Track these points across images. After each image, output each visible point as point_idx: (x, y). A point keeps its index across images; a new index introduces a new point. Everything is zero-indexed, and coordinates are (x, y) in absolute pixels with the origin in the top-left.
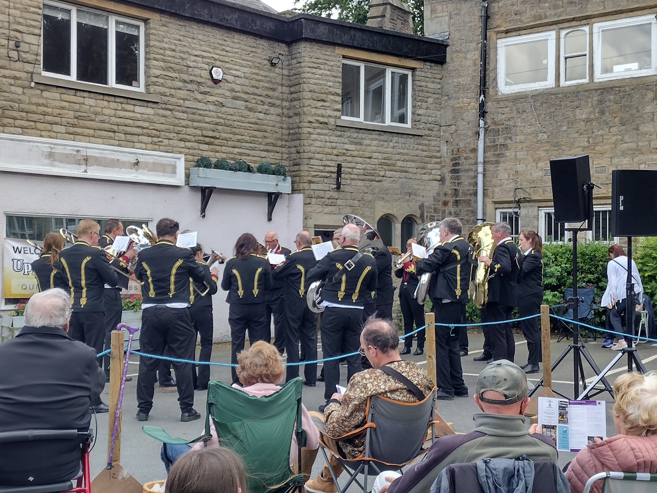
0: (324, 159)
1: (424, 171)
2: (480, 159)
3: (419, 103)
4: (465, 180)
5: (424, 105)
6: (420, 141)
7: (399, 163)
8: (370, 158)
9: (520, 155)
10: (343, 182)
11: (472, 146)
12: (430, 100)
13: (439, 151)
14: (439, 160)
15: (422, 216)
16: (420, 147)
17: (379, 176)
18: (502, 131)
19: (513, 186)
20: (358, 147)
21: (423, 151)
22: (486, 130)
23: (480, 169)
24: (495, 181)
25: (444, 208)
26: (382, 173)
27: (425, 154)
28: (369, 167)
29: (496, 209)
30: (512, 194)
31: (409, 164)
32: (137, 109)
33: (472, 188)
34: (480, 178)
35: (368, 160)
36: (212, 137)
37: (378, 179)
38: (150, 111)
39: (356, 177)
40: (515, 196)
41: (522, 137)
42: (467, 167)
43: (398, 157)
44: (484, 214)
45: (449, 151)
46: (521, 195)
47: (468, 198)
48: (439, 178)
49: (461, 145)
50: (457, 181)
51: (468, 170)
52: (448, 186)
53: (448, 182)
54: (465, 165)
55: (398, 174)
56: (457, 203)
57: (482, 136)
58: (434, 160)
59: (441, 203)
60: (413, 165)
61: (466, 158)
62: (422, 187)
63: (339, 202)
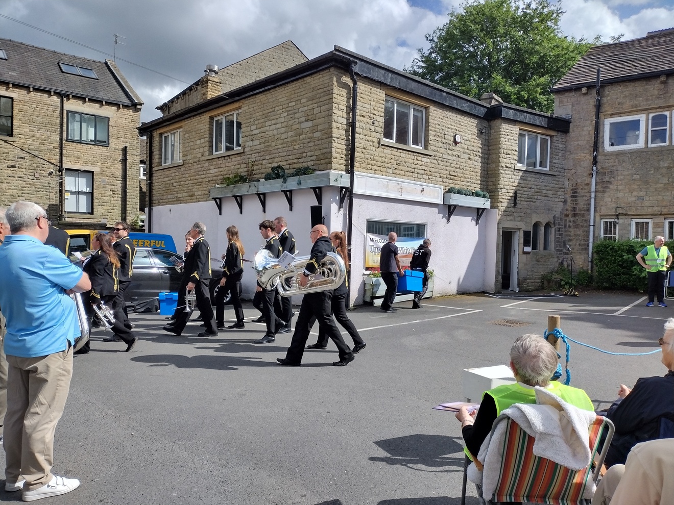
0: (508, 188)
1: (556, 196)
2: (593, 189)
3: (555, 156)
4: (581, 203)
5: (557, 157)
6: (555, 178)
7: (544, 192)
8: (530, 188)
9: (620, 187)
10: (517, 202)
11: (587, 182)
12: (560, 154)
13: (564, 185)
14: (563, 190)
15: (554, 223)
16: (555, 182)
17: (534, 199)
18: (608, 173)
19: (614, 205)
20: (525, 182)
21: (556, 184)
22: (597, 173)
23: (593, 195)
24: (602, 203)
25: (565, 218)
26: (536, 197)
27: (557, 186)
28: (530, 193)
29: (601, 219)
30: (614, 210)
31: (549, 192)
32: (423, 159)
33: (586, 206)
34: (593, 201)
36: (454, 176)
37: (534, 200)
38: (428, 160)
39: (523, 199)
40: (616, 212)
41: (622, 177)
42: (582, 194)
43: (544, 188)
44: (594, 222)
45: (570, 184)
46: (620, 211)
47: (583, 212)
48: (563, 200)
49: (579, 181)
50: (575, 203)
51: (583, 196)
52: (569, 205)
53: (569, 203)
55: (543, 198)
56: (575, 215)
57: (594, 176)
58: (561, 190)
59: (563, 215)
61: (582, 189)
62: (555, 206)
63: (515, 214)
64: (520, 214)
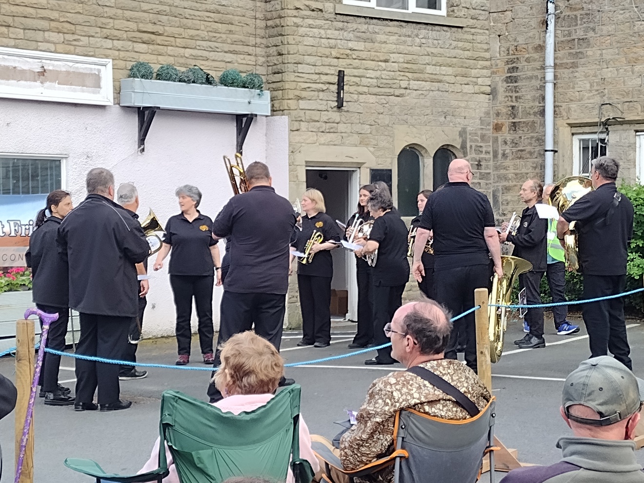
0: (319, 63)
1: (466, 80)
2: (550, 61)
4: (528, 93)
6: (459, 34)
7: (429, 69)
8: (386, 61)
9: (608, 54)
10: (346, 97)
11: (537, 42)
13: (487, 50)
14: (488, 63)
15: (463, 147)
16: (460, 44)
17: (400, 87)
18: (582, 19)
19: (598, 100)
20: (369, 45)
21: (464, 50)
22: (557, 18)
23: (550, 76)
24: (571, 93)
25: (495, 135)
26: (404, 84)
27: (467, 54)
28: (385, 74)
29: (573, 134)
30: (596, 112)
31: (444, 70)
33: (537, 104)
34: (549, 88)
35: (383, 64)
36: (153, 33)
37: (397, 92)
39: (366, 89)
40: (601, 114)
41: (611, 28)
42: (529, 74)
43: (427, 59)
44: (555, 142)
45: (503, 49)
46: (609, 114)
47: (532, 118)
48: (488, 90)
49: (521, 40)
50: (514, 95)
51: (531, 78)
52: (502, 102)
54: (526, 70)
55: (427, 85)
56: (514, 126)
57: (551, 27)
58: (481, 62)
59: (491, 127)
60: (450, 70)
61: (528, 60)
62: (463, 104)
63: (341, 127)
64: (357, 128)
